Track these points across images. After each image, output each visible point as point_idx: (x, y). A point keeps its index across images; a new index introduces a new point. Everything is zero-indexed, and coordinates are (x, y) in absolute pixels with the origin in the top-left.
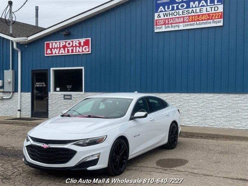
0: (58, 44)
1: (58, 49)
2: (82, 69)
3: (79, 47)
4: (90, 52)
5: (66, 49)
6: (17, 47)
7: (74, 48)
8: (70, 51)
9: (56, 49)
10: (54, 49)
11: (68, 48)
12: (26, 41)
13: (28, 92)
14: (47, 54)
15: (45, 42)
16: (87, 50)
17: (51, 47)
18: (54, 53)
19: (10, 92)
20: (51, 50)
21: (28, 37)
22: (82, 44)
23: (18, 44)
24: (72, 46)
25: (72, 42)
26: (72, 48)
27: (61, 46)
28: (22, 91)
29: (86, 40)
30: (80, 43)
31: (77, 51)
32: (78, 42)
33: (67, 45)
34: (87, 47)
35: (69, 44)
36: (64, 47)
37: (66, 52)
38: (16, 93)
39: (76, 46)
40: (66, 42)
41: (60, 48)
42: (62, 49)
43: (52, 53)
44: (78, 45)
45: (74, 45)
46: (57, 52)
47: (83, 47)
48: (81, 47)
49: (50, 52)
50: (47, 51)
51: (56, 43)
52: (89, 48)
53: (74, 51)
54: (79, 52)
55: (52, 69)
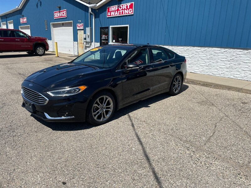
0: (114, 7)
1: (114, 12)
2: (127, 27)
3: (126, 10)
4: (133, 14)
5: (119, 11)
6: (92, 11)
7: (124, 11)
8: (121, 14)
9: (113, 12)
10: (112, 12)
11: (120, 11)
12: (96, 7)
13: (98, 42)
14: (108, 16)
15: (107, 7)
16: (131, 11)
17: (110, 11)
18: (112, 15)
19: (89, 42)
20: (110, 13)
21: (97, 4)
22: (128, 8)
23: (92, 9)
24: (122, 9)
25: (122, 6)
26: (122, 11)
27: (116, 10)
28: (95, 42)
29: (131, 4)
30: (127, 7)
31: (125, 13)
32: (126, 6)
33: (120, 9)
34: (131, 9)
35: (121, 8)
36: (118, 10)
37: (119, 14)
38: (92, 43)
39: (125, 9)
40: (119, 6)
41: (115, 11)
42: (116, 12)
43: (111, 15)
44: (126, 8)
45: (124, 9)
46: (114, 15)
47: (129, 9)
48: (128, 10)
49: (110, 14)
50: (108, 14)
51: (113, 7)
52: (132, 10)
53: (123, 13)
54: (126, 13)
55: (111, 26)
